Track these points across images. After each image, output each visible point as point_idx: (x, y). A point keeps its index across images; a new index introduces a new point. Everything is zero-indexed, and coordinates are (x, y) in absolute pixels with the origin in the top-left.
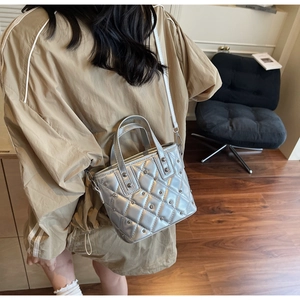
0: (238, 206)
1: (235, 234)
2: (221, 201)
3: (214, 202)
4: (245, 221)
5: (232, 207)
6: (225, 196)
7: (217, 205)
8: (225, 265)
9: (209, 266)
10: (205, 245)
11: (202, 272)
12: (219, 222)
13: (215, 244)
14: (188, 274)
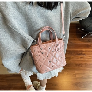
0: (88, 53)
1: (86, 62)
2: (82, 51)
3: (80, 51)
4: (90, 58)
5: (86, 53)
6: (84, 49)
7: (81, 52)
8: (82, 72)
9: (77, 72)
10: (76, 65)
11: (74, 74)
12: (81, 58)
13: (79, 65)
14: (69, 74)
